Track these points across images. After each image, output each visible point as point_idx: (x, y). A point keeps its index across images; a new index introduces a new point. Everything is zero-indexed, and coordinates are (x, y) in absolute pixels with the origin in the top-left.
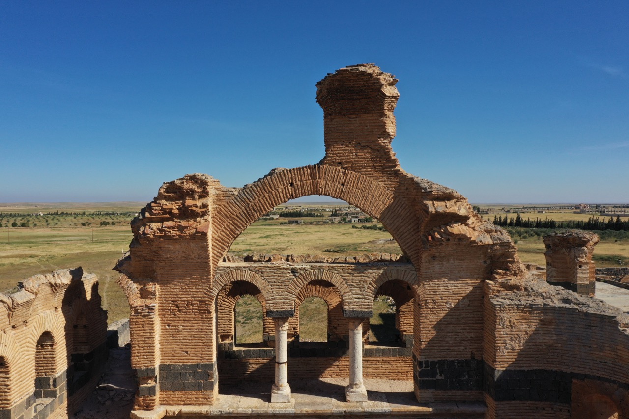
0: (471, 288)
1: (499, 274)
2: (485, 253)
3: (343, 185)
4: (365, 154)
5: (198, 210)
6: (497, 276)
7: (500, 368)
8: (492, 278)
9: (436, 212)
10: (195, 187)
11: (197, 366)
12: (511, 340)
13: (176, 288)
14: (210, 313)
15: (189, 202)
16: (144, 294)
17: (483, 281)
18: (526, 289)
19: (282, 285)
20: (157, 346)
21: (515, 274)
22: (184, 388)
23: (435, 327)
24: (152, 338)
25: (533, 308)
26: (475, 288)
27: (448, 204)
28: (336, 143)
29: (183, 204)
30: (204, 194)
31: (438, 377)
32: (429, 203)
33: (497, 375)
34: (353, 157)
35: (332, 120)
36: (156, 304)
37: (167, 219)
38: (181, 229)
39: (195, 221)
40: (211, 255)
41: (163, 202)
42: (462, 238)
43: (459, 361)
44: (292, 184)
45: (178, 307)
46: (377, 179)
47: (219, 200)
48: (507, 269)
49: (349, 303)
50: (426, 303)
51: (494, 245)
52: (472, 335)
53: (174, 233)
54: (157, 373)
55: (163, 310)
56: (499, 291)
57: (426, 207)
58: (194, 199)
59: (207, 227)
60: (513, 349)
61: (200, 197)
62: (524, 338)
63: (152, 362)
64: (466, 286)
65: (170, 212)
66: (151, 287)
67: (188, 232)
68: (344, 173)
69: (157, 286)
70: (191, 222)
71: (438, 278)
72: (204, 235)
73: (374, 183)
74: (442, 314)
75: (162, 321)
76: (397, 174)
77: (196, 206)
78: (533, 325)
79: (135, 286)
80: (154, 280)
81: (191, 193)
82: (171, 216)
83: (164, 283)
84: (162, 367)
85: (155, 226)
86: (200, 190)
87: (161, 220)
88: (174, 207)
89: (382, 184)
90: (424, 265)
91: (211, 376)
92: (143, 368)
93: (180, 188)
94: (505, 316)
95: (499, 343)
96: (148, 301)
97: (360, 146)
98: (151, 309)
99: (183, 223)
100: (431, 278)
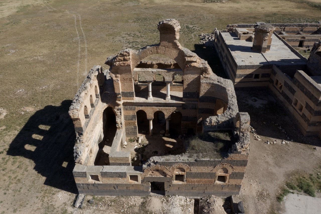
0: (197, 76)
1: (204, 74)
2: (201, 69)
3: (165, 51)
4: (171, 44)
5: (128, 59)
6: (203, 74)
7: (201, 95)
8: (202, 75)
9: (188, 60)
10: (127, 54)
11: (130, 92)
12: (204, 90)
13: (124, 75)
14: (132, 81)
15: (125, 57)
16: (116, 77)
17: (200, 75)
18: (210, 78)
19: (149, 75)
20: (120, 88)
21: (208, 74)
22: (127, 96)
23: (187, 85)
24: (119, 87)
25: (210, 83)
26: (198, 76)
27: (191, 58)
28: (163, 41)
29: (124, 58)
30: (129, 55)
31: (188, 96)
32: (186, 58)
33: (200, 97)
34: (167, 44)
35: (162, 35)
36: (119, 79)
37: (120, 61)
38: (124, 64)
40: (132, 69)
41: (119, 57)
42: (194, 67)
43: (193, 93)
44: (151, 51)
45: (124, 79)
46: (174, 50)
47: (133, 55)
48: (206, 73)
49: (166, 79)
50: (185, 80)
51: (203, 68)
52: (197, 87)
53: (122, 65)
54: (121, 94)
55: (121, 80)
56: (203, 78)
57: (185, 59)
58: (126, 57)
59: (130, 63)
60: (204, 92)
61: (128, 56)
62: (207, 89)
63: (120, 92)
64: (196, 76)
65: (121, 60)
66: (118, 75)
67: (126, 64)
68: (165, 49)
69: (119, 75)
70: (126, 62)
71: (189, 74)
72: (130, 65)
73: (173, 51)
74: (189, 82)
75: (121, 83)
76: (179, 49)
77: (127, 58)
78: (209, 87)
79: (114, 75)
80: (118, 74)
81: (126, 55)
82: (121, 61)
83: (121, 74)
84: (122, 92)
85: (118, 63)
86: (128, 54)
87: (119, 61)
88: (122, 58)
89: (175, 51)
90: (185, 71)
91: (133, 94)
92: (118, 93)
93: (123, 54)
94: (203, 85)
95: (201, 90)
96: (117, 78)
97: (169, 42)
98: (118, 80)
99: (124, 62)
100: (187, 74)
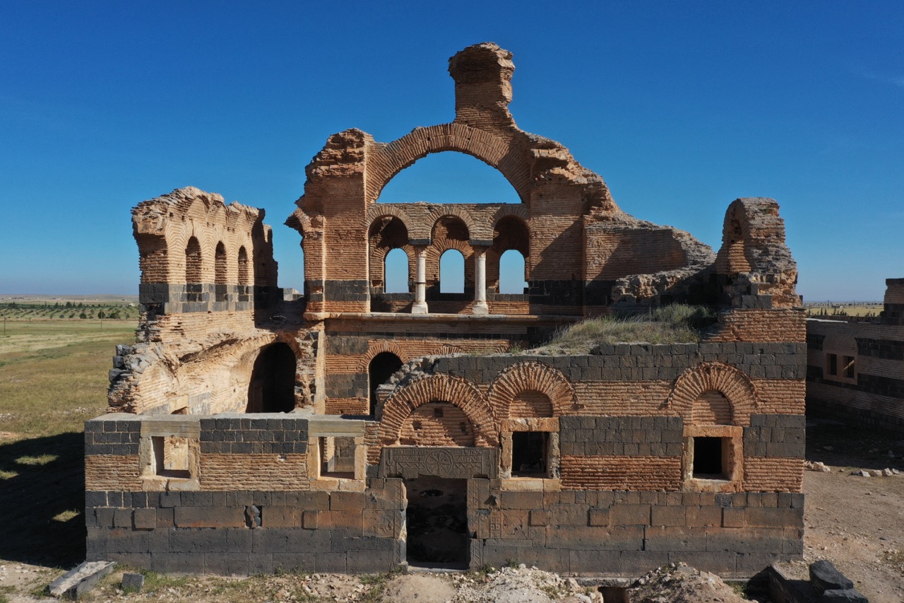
0: (572, 223)
1: (594, 209)
2: (582, 192)
3: (469, 139)
4: (486, 115)
5: (356, 156)
6: (592, 211)
7: (589, 279)
8: (588, 213)
9: (540, 156)
10: (354, 138)
11: (354, 282)
12: (599, 257)
13: (338, 220)
14: (364, 240)
15: (349, 150)
16: (315, 224)
17: (582, 217)
18: (613, 219)
19: (420, 219)
20: (324, 266)
21: (607, 209)
22: (344, 299)
23: (542, 254)
24: (320, 256)
25: (616, 231)
26: (575, 222)
27: (551, 151)
28: (464, 106)
29: (345, 152)
30: (361, 144)
31: (545, 294)
32: (536, 151)
33: (587, 284)
34: (477, 116)
35: (460, 87)
36: (323, 231)
37: (333, 163)
38: (343, 170)
39: (354, 164)
40: (365, 194)
41: (330, 150)
42: (561, 177)
43: (562, 282)
44: (429, 139)
45: (339, 235)
46: (496, 134)
47: (372, 151)
48: (600, 205)
49: (474, 233)
50: (536, 235)
51: (589, 184)
52: (573, 260)
53: (338, 173)
54: (324, 285)
55: (328, 237)
56: (592, 222)
57: (533, 153)
58: (353, 147)
59: (363, 169)
60: (600, 264)
61: (358, 146)
62: (609, 254)
63: (320, 275)
64: (568, 221)
65: (335, 157)
66: (320, 218)
67: (348, 173)
68: (470, 130)
69: (324, 218)
70: (351, 165)
71: (545, 214)
72: (361, 174)
73: (494, 138)
74: (549, 243)
75: (328, 247)
76: (512, 130)
77: (355, 153)
78: (616, 245)
79: (307, 217)
80: (322, 213)
81: (351, 143)
82: (335, 160)
83: (329, 216)
84: (327, 282)
85: (323, 168)
86: (357, 140)
87: (328, 164)
88: (338, 153)
89: (500, 138)
90: (533, 202)
91: (365, 290)
92: (313, 280)
93: (343, 139)
94: (594, 238)
95: (589, 259)
96: (317, 230)
97: (482, 108)
98: (319, 234)
99: (345, 166)
100: (539, 214)
